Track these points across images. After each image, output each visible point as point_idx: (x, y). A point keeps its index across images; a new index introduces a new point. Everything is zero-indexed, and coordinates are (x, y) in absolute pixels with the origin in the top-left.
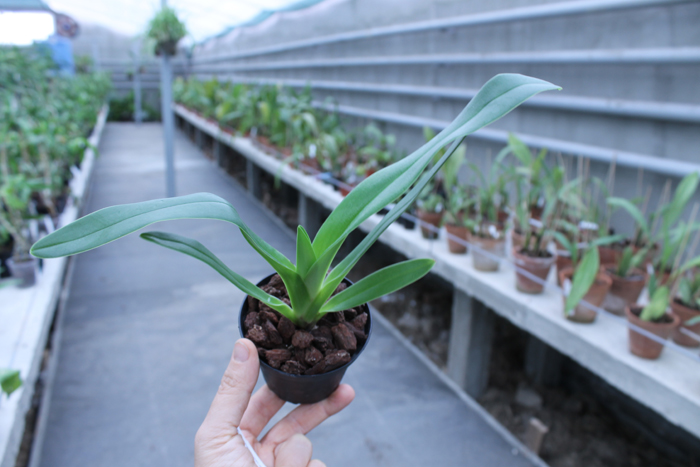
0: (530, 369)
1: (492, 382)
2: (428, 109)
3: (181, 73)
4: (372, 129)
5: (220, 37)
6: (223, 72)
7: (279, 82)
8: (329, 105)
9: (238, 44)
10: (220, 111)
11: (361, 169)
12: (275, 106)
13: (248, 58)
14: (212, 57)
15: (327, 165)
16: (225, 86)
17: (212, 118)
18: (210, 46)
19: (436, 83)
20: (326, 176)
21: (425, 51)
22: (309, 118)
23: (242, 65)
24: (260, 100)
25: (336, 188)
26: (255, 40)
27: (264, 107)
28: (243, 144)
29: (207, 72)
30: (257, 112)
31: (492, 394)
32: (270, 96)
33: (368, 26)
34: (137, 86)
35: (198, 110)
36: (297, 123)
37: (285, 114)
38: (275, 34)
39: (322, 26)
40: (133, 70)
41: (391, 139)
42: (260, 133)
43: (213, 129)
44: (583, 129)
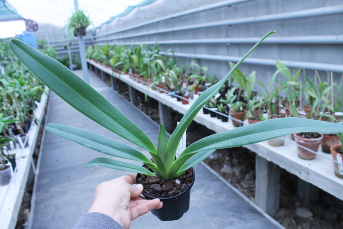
0: (301, 194)
1: (282, 206)
2: (224, 50)
3: (90, 43)
4: (194, 64)
5: (108, 23)
6: (111, 41)
7: (141, 43)
8: (169, 53)
9: (117, 26)
10: (112, 61)
11: (191, 87)
12: (140, 56)
13: (123, 32)
14: (105, 34)
15: (172, 87)
16: (113, 48)
17: (108, 65)
18: (104, 28)
19: (227, 36)
20: (173, 93)
21: (220, 19)
22: (160, 62)
23: (121, 36)
24: (132, 54)
25: (179, 100)
26: (126, 23)
27: (134, 57)
28: (125, 78)
29: (104, 42)
30: (131, 60)
31: (282, 213)
32: (137, 51)
33: (186, 9)
34: (69, 52)
35: (101, 61)
36: (153, 65)
37: (146, 60)
38: (136, 19)
39: (161, 12)
40: (67, 44)
41: (205, 69)
42: (134, 72)
43: (109, 71)
44: (319, 54)
